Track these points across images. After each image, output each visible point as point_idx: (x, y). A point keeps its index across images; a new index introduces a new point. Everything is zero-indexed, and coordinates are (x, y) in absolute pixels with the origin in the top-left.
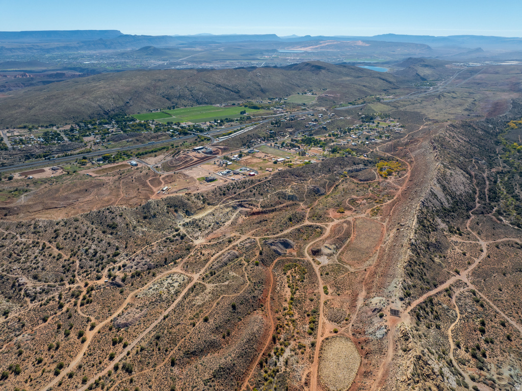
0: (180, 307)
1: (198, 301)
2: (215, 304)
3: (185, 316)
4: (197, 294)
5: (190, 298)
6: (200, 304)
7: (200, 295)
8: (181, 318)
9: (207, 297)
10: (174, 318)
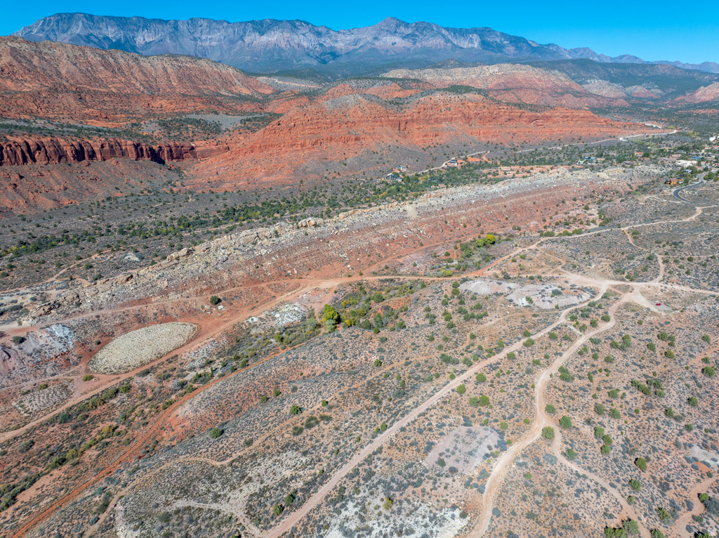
0: (342, 451)
1: (291, 463)
2: (256, 443)
3: (337, 429)
4: (284, 483)
5: (307, 475)
6: (289, 453)
7: (279, 478)
8: (347, 424)
9: (261, 470)
10: (363, 426)
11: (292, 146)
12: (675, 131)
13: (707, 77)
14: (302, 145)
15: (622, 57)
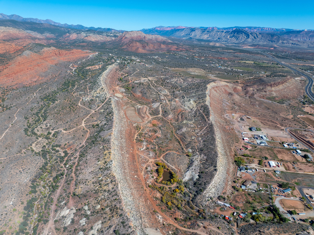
11: (28, 69)
12: (97, 53)
13: (62, 29)
14: (30, 69)
15: (12, 15)
